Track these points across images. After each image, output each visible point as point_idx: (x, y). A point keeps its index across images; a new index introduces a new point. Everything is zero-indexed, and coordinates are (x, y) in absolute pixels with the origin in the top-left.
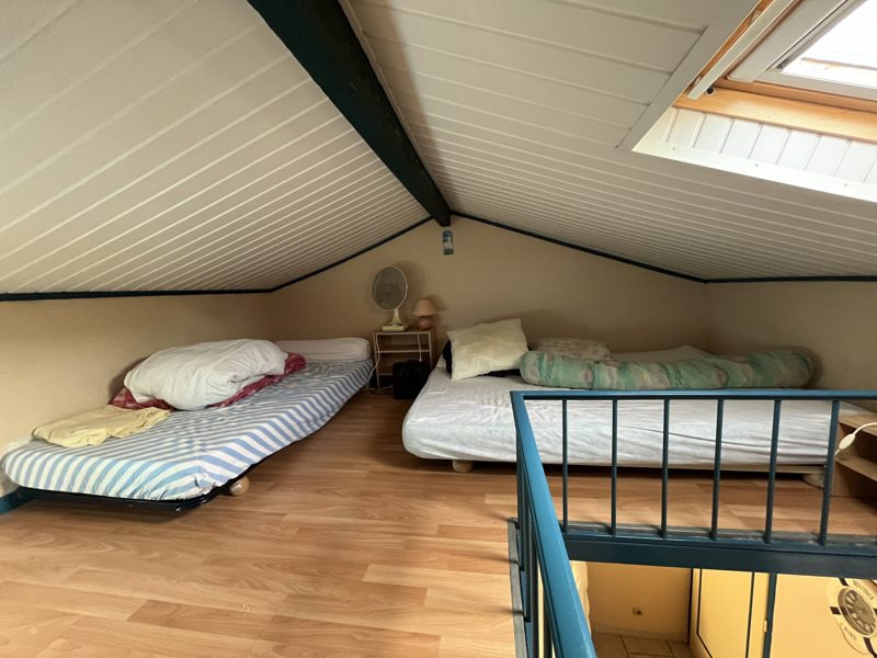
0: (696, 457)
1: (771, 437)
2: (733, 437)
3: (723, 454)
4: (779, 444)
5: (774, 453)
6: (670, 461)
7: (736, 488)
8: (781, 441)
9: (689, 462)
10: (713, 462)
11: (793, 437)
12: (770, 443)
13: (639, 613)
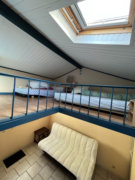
5: (111, 106)
11: (120, 104)
13: (114, 167)
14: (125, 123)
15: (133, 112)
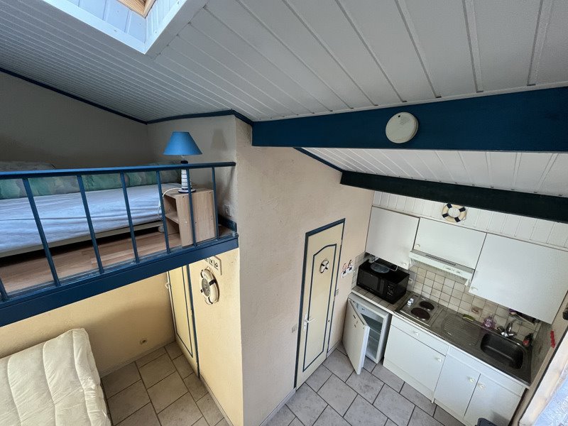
0: (71, 232)
1: (125, 208)
2: (99, 213)
3: (94, 225)
4: (131, 212)
5: (130, 218)
6: (48, 241)
7: (111, 246)
8: (133, 210)
9: (66, 237)
10: (89, 232)
11: (140, 206)
12: (126, 212)
13: (144, 341)
14: (170, 247)
15: (176, 215)
